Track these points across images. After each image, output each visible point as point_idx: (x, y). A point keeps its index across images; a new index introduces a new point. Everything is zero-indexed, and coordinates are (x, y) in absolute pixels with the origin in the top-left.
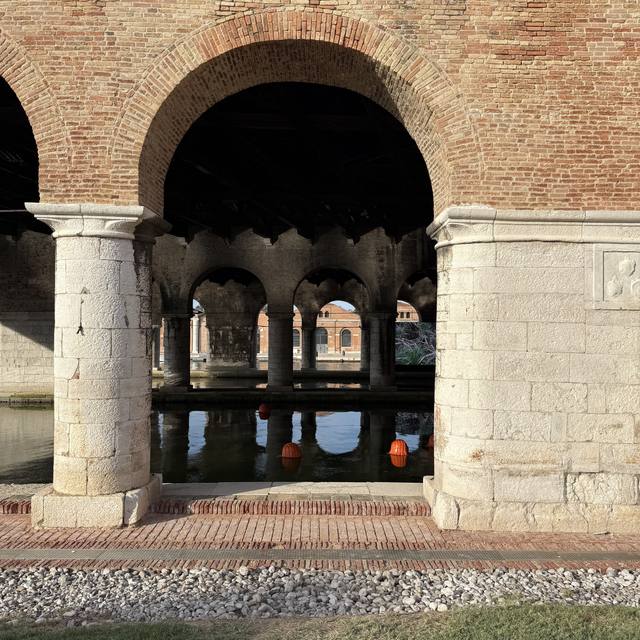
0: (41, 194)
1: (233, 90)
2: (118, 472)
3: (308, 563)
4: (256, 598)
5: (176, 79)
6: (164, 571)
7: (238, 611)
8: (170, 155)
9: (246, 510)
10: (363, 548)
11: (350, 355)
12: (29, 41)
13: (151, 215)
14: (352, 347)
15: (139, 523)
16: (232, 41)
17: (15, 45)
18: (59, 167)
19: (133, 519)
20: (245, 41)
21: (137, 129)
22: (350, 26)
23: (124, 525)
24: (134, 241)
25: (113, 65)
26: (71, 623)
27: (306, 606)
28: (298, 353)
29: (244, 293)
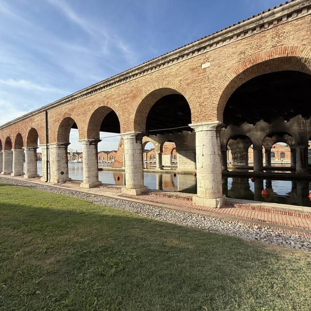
0: (192, 122)
1: (244, 82)
2: (214, 193)
3: (280, 229)
4: (262, 236)
5: (227, 83)
6: (230, 222)
7: (256, 239)
8: (225, 105)
9: (253, 209)
10: (303, 228)
11: (284, 161)
12: (188, 84)
13: (220, 123)
14: (286, 158)
15: (220, 208)
16: (244, 67)
17: (185, 86)
18: (196, 114)
19: (219, 206)
20: (248, 66)
21: (216, 100)
22: (289, 49)
23: (216, 207)
24: (216, 131)
25: (209, 84)
26: (207, 230)
27: (282, 243)
28: (264, 161)
29: (243, 142)
